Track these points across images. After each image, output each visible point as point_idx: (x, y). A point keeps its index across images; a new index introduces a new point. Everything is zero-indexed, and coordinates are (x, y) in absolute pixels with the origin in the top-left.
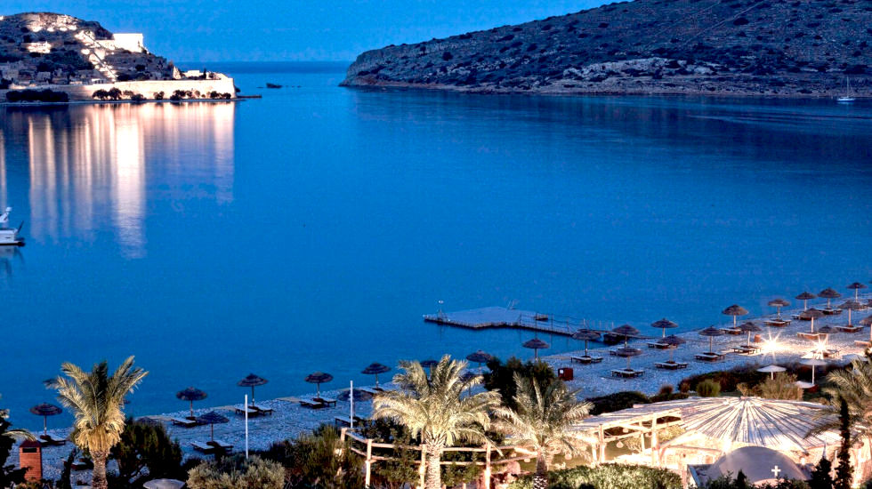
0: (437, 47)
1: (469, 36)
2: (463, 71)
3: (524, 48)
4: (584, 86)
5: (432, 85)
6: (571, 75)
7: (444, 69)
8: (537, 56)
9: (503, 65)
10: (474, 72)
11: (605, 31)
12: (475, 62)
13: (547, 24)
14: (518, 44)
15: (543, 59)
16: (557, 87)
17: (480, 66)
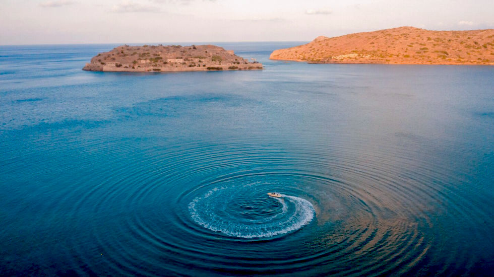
11: (336, 46)
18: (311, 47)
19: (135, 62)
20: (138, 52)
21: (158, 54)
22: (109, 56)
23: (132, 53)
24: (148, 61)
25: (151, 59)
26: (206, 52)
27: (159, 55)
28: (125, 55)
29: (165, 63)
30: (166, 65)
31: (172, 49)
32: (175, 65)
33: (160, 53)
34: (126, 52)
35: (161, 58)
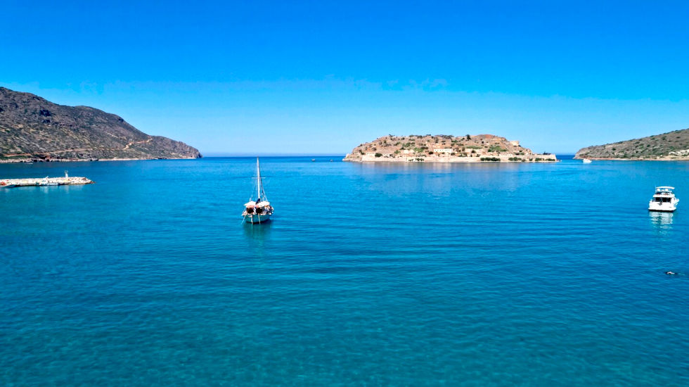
0: (610, 146)
1: (621, 143)
2: (621, 154)
3: (645, 146)
4: (680, 158)
5: (610, 159)
6: (672, 154)
7: (613, 153)
8: (651, 148)
9: (637, 152)
10: (626, 154)
11: (679, 139)
12: (625, 151)
13: (653, 138)
14: (642, 145)
15: (654, 150)
16: (668, 158)
17: (628, 152)
18: (638, 143)
19: (397, 152)
20: (402, 142)
21: (424, 143)
22: (370, 146)
23: (396, 142)
24: (412, 151)
25: (415, 149)
26: (483, 142)
27: (425, 145)
28: (387, 145)
29: (431, 153)
30: (431, 155)
31: (441, 139)
32: (442, 155)
33: (427, 142)
34: (389, 141)
35: (427, 148)
